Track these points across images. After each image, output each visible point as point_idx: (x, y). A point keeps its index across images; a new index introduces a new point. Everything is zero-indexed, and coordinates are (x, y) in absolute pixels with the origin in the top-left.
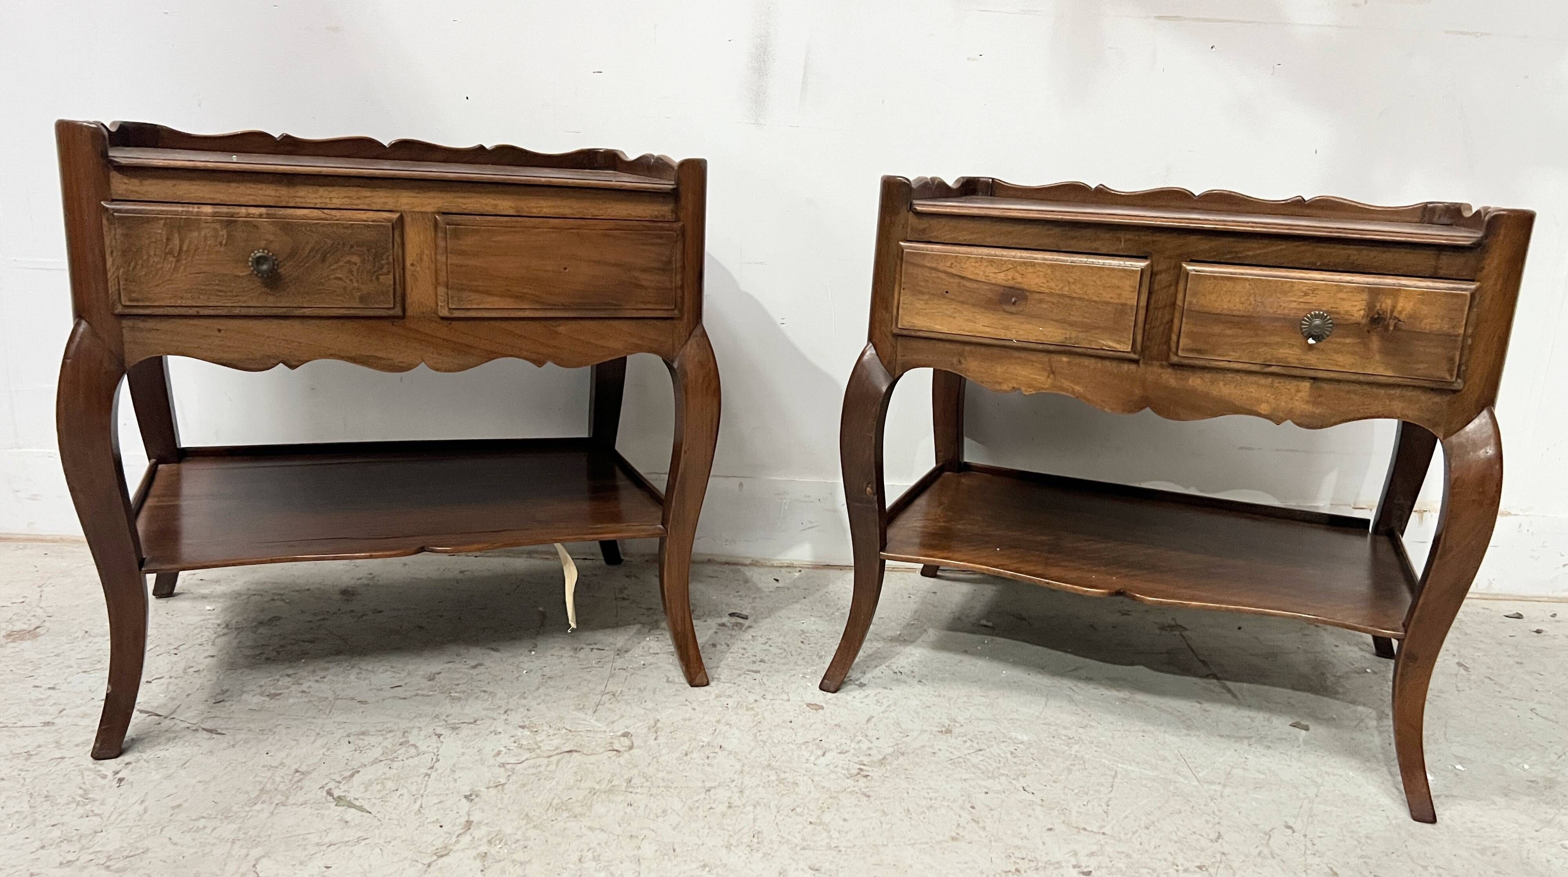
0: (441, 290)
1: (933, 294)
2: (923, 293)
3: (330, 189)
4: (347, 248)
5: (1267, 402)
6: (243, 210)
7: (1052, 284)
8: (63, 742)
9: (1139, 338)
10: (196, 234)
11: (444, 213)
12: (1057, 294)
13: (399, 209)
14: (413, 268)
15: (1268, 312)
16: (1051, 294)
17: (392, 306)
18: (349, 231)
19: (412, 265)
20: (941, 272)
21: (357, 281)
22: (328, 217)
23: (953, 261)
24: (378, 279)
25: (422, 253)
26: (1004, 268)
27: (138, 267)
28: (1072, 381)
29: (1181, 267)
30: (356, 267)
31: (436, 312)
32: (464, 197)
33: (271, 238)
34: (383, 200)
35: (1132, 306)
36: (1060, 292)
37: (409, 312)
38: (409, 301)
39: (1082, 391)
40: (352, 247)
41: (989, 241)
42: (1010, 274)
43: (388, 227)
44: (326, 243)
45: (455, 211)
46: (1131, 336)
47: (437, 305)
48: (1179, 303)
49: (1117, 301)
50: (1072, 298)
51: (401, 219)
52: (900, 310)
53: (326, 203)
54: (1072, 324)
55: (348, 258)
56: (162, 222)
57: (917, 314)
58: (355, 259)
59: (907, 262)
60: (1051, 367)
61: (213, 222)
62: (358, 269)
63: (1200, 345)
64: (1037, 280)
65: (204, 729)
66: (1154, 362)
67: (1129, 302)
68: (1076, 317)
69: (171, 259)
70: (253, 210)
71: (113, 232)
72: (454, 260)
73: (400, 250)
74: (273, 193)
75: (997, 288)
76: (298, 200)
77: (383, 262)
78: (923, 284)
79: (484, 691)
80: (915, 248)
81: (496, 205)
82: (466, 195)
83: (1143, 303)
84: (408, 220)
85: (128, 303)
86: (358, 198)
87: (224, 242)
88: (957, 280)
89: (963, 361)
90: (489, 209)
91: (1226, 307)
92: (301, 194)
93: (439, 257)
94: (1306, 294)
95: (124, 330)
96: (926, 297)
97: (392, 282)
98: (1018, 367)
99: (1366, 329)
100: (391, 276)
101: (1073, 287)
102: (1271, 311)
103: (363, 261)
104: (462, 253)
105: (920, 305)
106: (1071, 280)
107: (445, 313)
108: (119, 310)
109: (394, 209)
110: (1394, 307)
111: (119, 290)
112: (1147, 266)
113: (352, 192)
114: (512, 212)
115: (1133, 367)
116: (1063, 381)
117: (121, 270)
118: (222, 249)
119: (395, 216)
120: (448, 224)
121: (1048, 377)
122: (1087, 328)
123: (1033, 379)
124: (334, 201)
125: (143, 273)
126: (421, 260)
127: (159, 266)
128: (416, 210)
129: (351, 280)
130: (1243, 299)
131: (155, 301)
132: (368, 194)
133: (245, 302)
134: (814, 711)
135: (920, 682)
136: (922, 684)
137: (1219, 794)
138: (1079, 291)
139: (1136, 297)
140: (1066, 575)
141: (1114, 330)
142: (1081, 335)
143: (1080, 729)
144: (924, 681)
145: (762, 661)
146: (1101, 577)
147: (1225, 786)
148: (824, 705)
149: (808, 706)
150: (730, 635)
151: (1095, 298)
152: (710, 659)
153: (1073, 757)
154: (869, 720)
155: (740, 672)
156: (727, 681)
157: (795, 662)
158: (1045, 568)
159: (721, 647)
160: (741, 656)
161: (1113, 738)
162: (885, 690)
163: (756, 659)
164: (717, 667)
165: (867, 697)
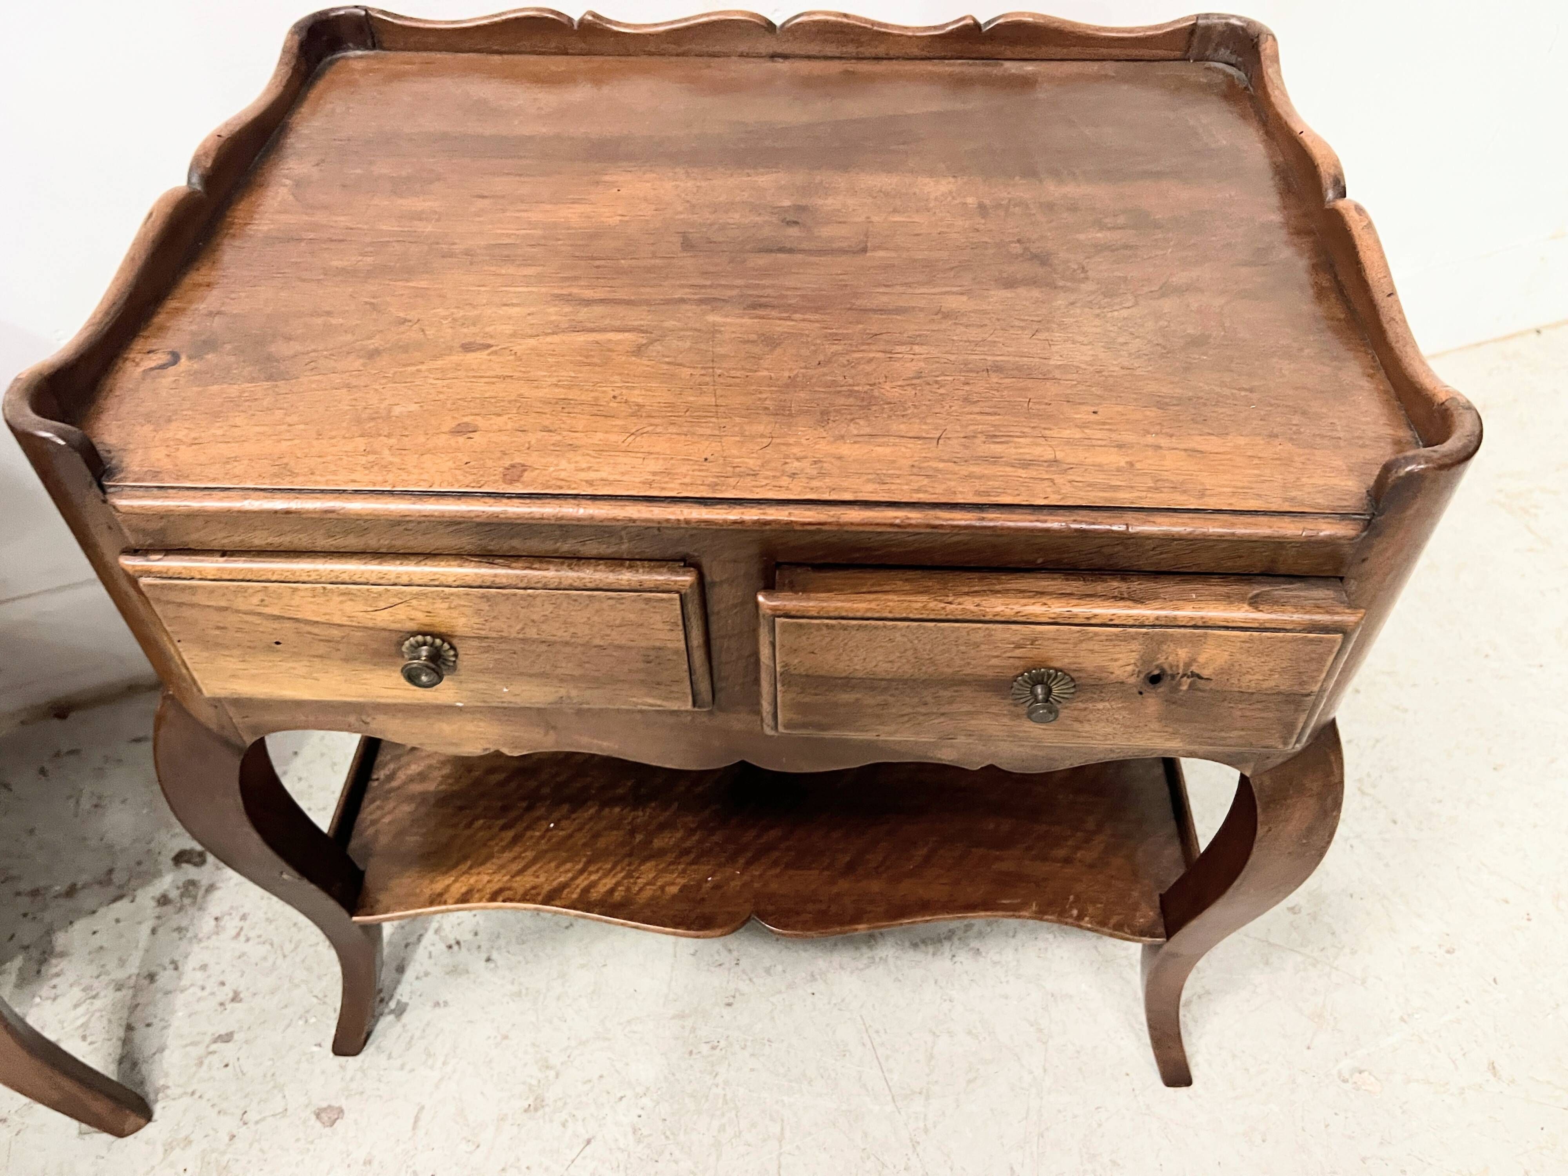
1: (248, 647)
2: (224, 646)
7: (497, 624)
9: (704, 688)
12: (515, 639)
15: (944, 672)
16: (503, 639)
20: (246, 613)
23: (260, 596)
26: (382, 605)
35: (676, 652)
36: (521, 636)
42: (401, 613)
46: (689, 691)
48: (765, 662)
49: (644, 644)
50: (550, 644)
52: (194, 674)
54: (564, 679)
57: (236, 675)
59: (159, 600)
64: (463, 621)
67: (669, 645)
68: (567, 668)
75: (385, 634)
78: (216, 632)
83: (697, 638)
88: (288, 624)
91: (859, 666)
96: (237, 652)
99: (1135, 691)
101: (544, 627)
102: (951, 670)
105: (231, 662)
106: (535, 617)
110: (1191, 661)
112: (690, 580)
115: (704, 720)
121: (549, 735)
122: (599, 682)
123: (517, 738)
130: (890, 658)
134: (328, 1130)
135: (488, 960)
136: (491, 965)
137: (921, 1125)
138: (560, 633)
139: (682, 637)
140: (662, 888)
141: (653, 684)
142: (588, 693)
143: (726, 1011)
144: (495, 955)
145: (236, 998)
146: (718, 877)
147: (928, 1098)
148: (342, 1103)
149: (318, 1116)
150: (179, 929)
151: (597, 641)
152: (148, 1025)
153: (721, 1101)
154: (417, 1120)
155: (200, 1050)
156: (179, 1091)
157: (291, 979)
158: (629, 876)
159: (165, 978)
160: (200, 994)
161: (773, 1018)
162: (438, 1011)
163: (226, 993)
164: (161, 1050)
165: (409, 1045)
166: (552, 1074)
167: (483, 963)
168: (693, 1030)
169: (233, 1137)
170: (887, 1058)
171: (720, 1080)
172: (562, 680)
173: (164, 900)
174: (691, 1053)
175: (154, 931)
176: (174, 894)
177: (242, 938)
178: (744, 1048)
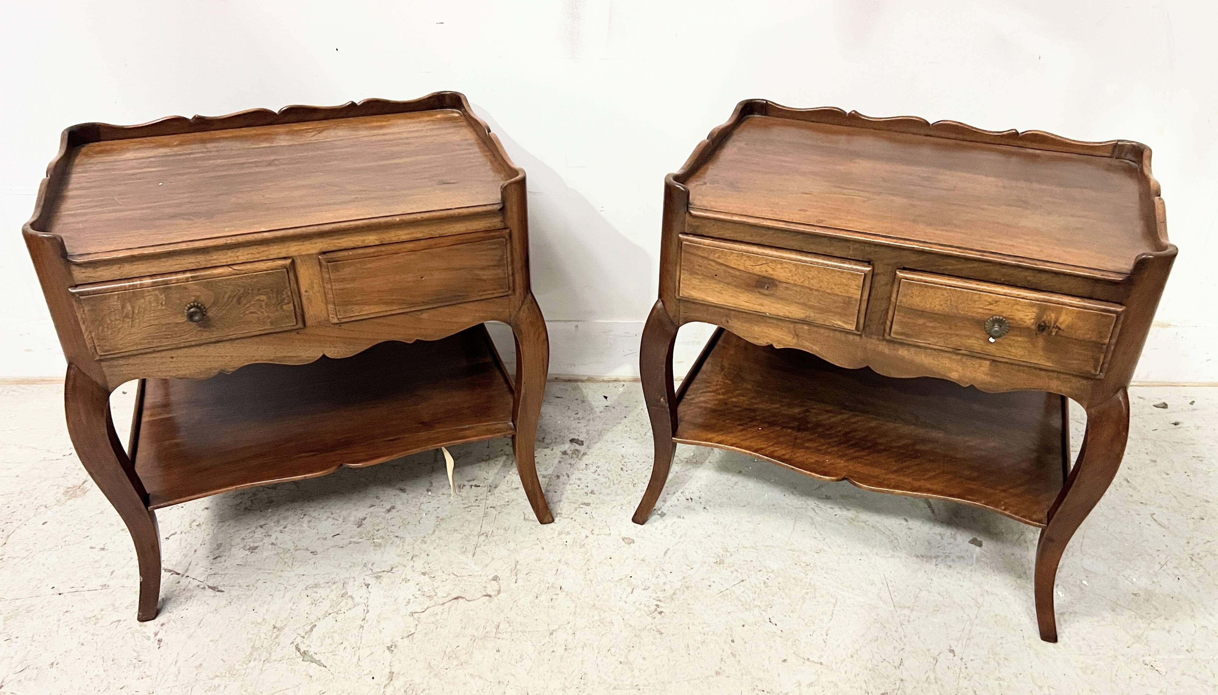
0: (331, 307)
1: (705, 276)
2: (697, 274)
3: (236, 250)
4: (255, 292)
5: (957, 371)
6: (174, 277)
7: (795, 278)
8: (117, 605)
9: (862, 321)
10: (142, 301)
11: (324, 253)
12: (799, 286)
13: (289, 255)
14: (307, 294)
15: (960, 314)
16: (795, 285)
17: (295, 324)
18: (255, 280)
19: (306, 291)
20: (711, 260)
21: (267, 312)
22: (238, 272)
23: (720, 254)
24: (282, 308)
25: (312, 283)
26: (759, 263)
27: (105, 330)
28: (812, 343)
29: (896, 274)
30: (264, 303)
31: (328, 320)
32: (338, 239)
33: (198, 294)
34: (278, 251)
35: (856, 301)
36: (802, 284)
37: (308, 323)
38: (307, 316)
39: (818, 350)
40: (259, 290)
41: (748, 239)
42: (764, 268)
43: (283, 272)
44: (239, 290)
45: (334, 249)
46: (856, 320)
47: (329, 316)
48: (893, 299)
49: (845, 294)
50: (811, 289)
51: (293, 262)
52: (681, 285)
53: (235, 261)
54: (811, 307)
55: (258, 298)
56: (116, 297)
57: (694, 288)
58: (263, 297)
59: (685, 251)
60: (795, 332)
61: (154, 290)
62: (266, 304)
63: (906, 330)
64: (784, 274)
65: (210, 587)
66: (873, 336)
67: (854, 296)
68: (813, 302)
69: (128, 320)
70: (180, 276)
71: (82, 310)
72: (337, 286)
73: (295, 285)
74: (193, 260)
75: (756, 277)
76: (212, 262)
77: (284, 296)
78: (697, 267)
79: (397, 537)
80: (691, 241)
81: (364, 240)
82: (340, 237)
83: (865, 297)
84: (298, 262)
85: (103, 354)
86: (258, 253)
87: (164, 303)
88: (723, 268)
89: (730, 321)
90: (360, 244)
91: (928, 306)
92: (215, 257)
93: (326, 285)
94: (990, 304)
95: (104, 369)
96: (701, 277)
97: (292, 308)
98: (771, 329)
99: (1034, 333)
100: (291, 305)
101: (812, 281)
102: (962, 313)
103: (269, 298)
104: (343, 280)
105: (696, 282)
106: (810, 276)
107: (335, 321)
108: (98, 358)
109: (286, 256)
110: (1057, 320)
111: (94, 346)
112: (869, 271)
113: (254, 250)
114: (377, 243)
115: (857, 338)
116: (804, 341)
117: (93, 333)
118: (164, 308)
119: (289, 261)
120: (329, 262)
121: (794, 338)
122: (822, 311)
123: (782, 338)
124: (240, 258)
125: (109, 333)
126: (313, 287)
127: (120, 326)
128: (303, 253)
129: (262, 312)
130: (942, 303)
131: (122, 349)
132: (265, 249)
133: (187, 339)
134: (627, 545)
135: (705, 508)
136: (705, 510)
137: (907, 619)
138: (816, 285)
139: (860, 293)
140: (807, 459)
141: (843, 315)
142: (817, 315)
143: (815, 554)
144: (708, 507)
145: (592, 492)
146: (833, 461)
147: (912, 610)
148: (634, 538)
149: (623, 540)
150: (570, 464)
151: (828, 291)
152: (556, 492)
153: (807, 584)
154: (666, 553)
155: (576, 505)
156: (567, 516)
157: (616, 492)
158: (792, 452)
159: (563, 478)
160: (577, 487)
161: (838, 563)
162: (679, 519)
163: (589, 490)
164: (560, 501)
165: (665, 527)
166: (729, 554)
167: (702, 509)
168: (798, 556)
169: (587, 537)
170: (894, 592)
171: (809, 577)
172: (810, 308)
173: (565, 453)
174: (796, 564)
175: (560, 462)
176: (569, 452)
177: (597, 474)
178: (822, 569)
